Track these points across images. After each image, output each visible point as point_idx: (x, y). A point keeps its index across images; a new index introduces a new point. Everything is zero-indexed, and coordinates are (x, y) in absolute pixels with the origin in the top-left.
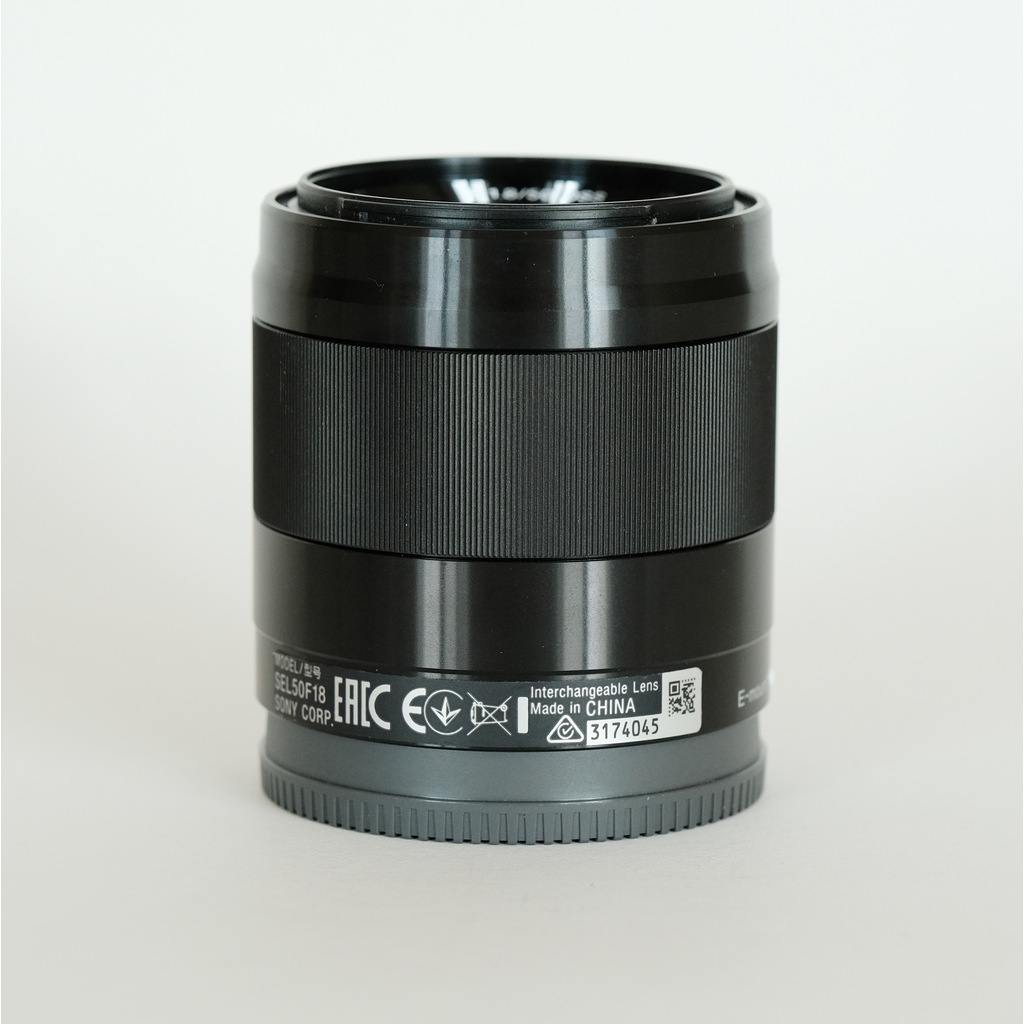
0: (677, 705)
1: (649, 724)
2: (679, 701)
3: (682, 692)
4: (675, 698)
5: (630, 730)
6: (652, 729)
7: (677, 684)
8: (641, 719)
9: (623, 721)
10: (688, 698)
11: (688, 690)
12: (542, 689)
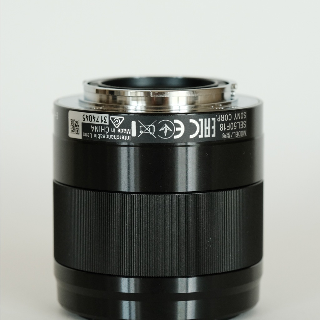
0: (77, 124)
1: (86, 119)
2: (76, 126)
3: (75, 129)
4: (77, 128)
5: (93, 118)
6: (85, 117)
7: (77, 133)
8: (89, 122)
9: (95, 123)
10: (73, 126)
11: (73, 129)
12: (126, 140)
